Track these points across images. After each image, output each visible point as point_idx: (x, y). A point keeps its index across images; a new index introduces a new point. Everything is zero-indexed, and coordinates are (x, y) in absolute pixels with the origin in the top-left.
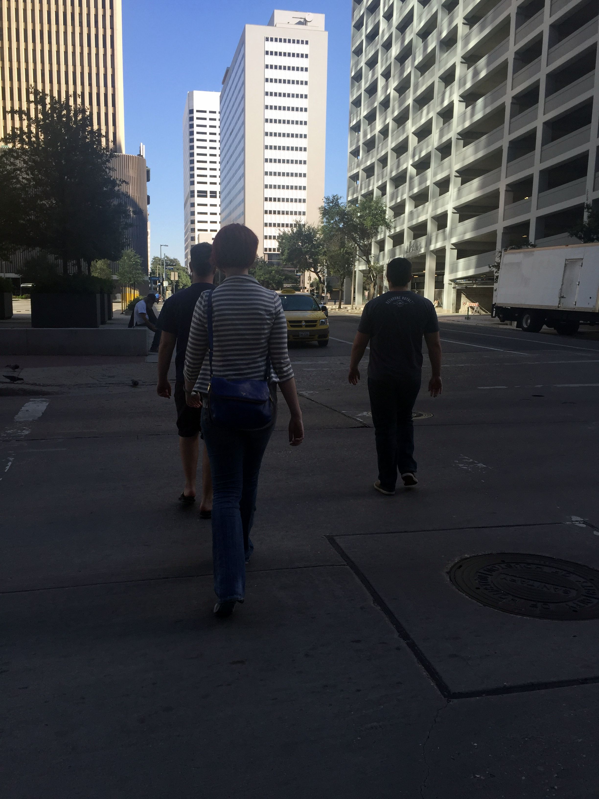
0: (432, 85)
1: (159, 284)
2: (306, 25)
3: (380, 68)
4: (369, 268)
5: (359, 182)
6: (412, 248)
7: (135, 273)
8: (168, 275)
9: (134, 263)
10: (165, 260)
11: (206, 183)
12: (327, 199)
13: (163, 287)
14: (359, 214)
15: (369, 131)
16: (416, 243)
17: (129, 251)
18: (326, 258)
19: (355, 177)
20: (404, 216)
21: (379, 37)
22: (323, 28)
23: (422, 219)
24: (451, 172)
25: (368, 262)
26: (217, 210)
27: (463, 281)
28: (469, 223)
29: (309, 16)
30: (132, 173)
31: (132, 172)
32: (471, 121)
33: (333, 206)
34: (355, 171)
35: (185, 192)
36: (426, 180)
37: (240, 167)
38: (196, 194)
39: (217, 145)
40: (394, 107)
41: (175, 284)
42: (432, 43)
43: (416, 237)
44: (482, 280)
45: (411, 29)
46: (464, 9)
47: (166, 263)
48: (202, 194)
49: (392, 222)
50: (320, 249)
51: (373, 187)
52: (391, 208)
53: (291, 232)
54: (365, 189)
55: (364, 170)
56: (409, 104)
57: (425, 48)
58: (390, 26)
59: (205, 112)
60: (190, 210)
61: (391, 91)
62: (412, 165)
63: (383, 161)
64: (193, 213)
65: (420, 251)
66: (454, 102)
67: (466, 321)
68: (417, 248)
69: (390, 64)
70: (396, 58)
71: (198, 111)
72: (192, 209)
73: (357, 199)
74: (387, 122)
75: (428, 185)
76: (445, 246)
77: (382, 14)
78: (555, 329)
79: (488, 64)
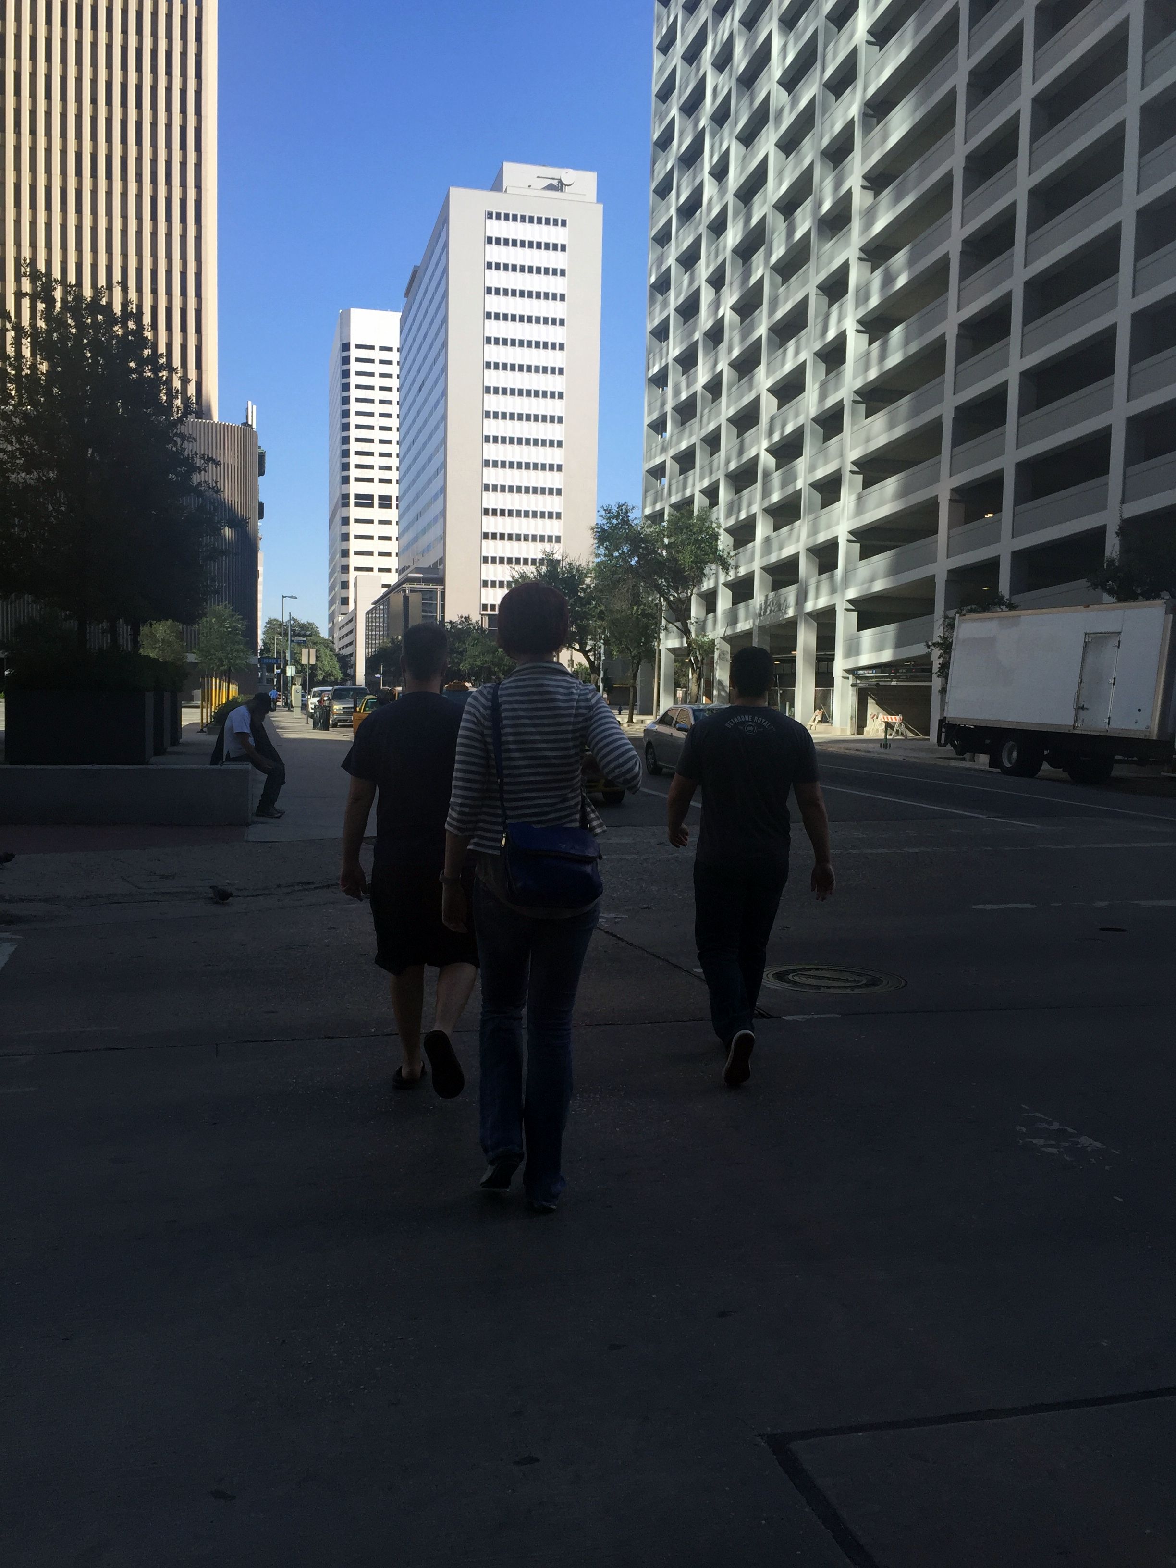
0: (805, 301)
1: (277, 671)
2: (562, 190)
3: (704, 269)
4: (688, 644)
5: (665, 481)
6: (769, 608)
7: (231, 650)
8: (295, 654)
9: (229, 629)
10: (291, 625)
11: (371, 480)
12: (608, 511)
13: (286, 678)
14: (666, 541)
15: (683, 385)
16: (778, 597)
17: (220, 607)
18: (605, 624)
19: (658, 472)
20: (754, 547)
21: (701, 212)
22: (594, 198)
23: (788, 551)
24: (843, 462)
25: (686, 632)
26: (392, 531)
27: (870, 672)
28: (880, 561)
29: (567, 175)
30: (228, 457)
31: (231, 457)
32: (881, 368)
33: (619, 523)
34: (658, 460)
35: (331, 499)
36: (795, 479)
37: (437, 450)
38: (352, 500)
39: (394, 409)
40: (731, 340)
41: (308, 671)
42: (804, 223)
43: (777, 586)
44: (909, 671)
45: (762, 197)
46: (865, 159)
47: (291, 630)
48: (365, 501)
49: (731, 557)
50: (592, 606)
51: (693, 490)
52: (729, 531)
53: (535, 573)
54: (677, 493)
55: (673, 458)
56: (761, 336)
57: (791, 231)
58: (722, 191)
59: (372, 348)
60: (340, 530)
61: (726, 311)
62: (767, 450)
63: (713, 441)
64: (345, 537)
65: (786, 613)
66: (847, 333)
67: (883, 750)
68: (780, 607)
69: (724, 261)
70: (735, 251)
71: (358, 346)
72: (344, 529)
73: (661, 513)
74: (718, 369)
75: (798, 488)
76: (835, 604)
77: (707, 168)
78: (1064, 771)
79: (911, 262)
